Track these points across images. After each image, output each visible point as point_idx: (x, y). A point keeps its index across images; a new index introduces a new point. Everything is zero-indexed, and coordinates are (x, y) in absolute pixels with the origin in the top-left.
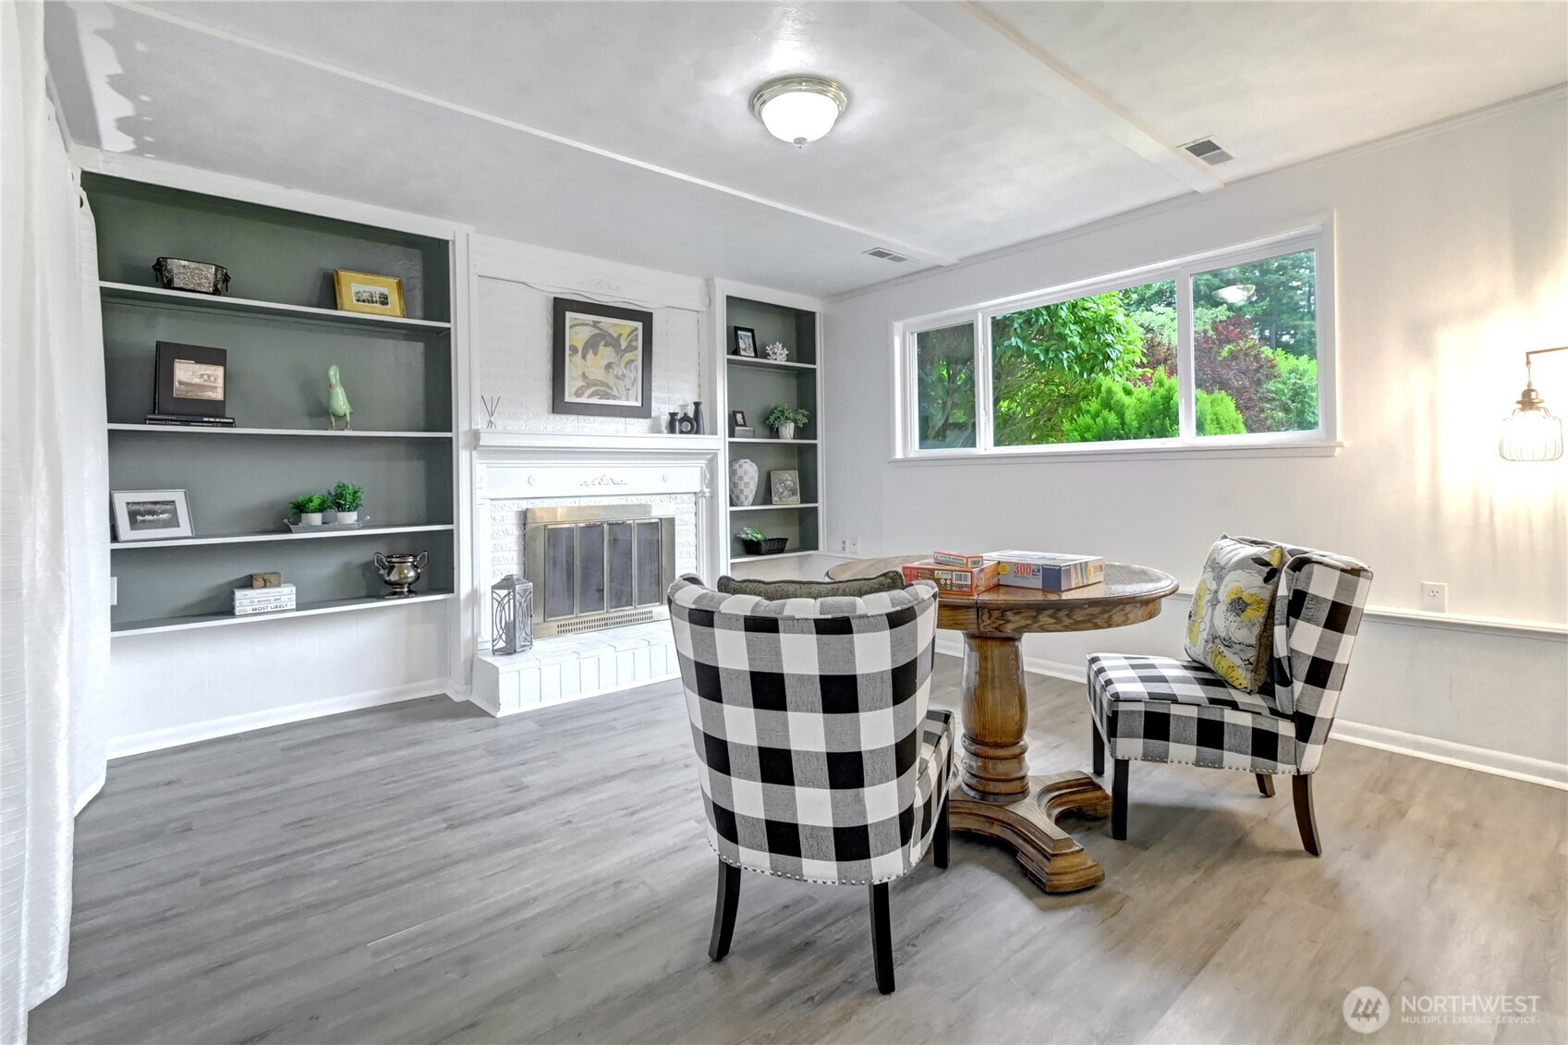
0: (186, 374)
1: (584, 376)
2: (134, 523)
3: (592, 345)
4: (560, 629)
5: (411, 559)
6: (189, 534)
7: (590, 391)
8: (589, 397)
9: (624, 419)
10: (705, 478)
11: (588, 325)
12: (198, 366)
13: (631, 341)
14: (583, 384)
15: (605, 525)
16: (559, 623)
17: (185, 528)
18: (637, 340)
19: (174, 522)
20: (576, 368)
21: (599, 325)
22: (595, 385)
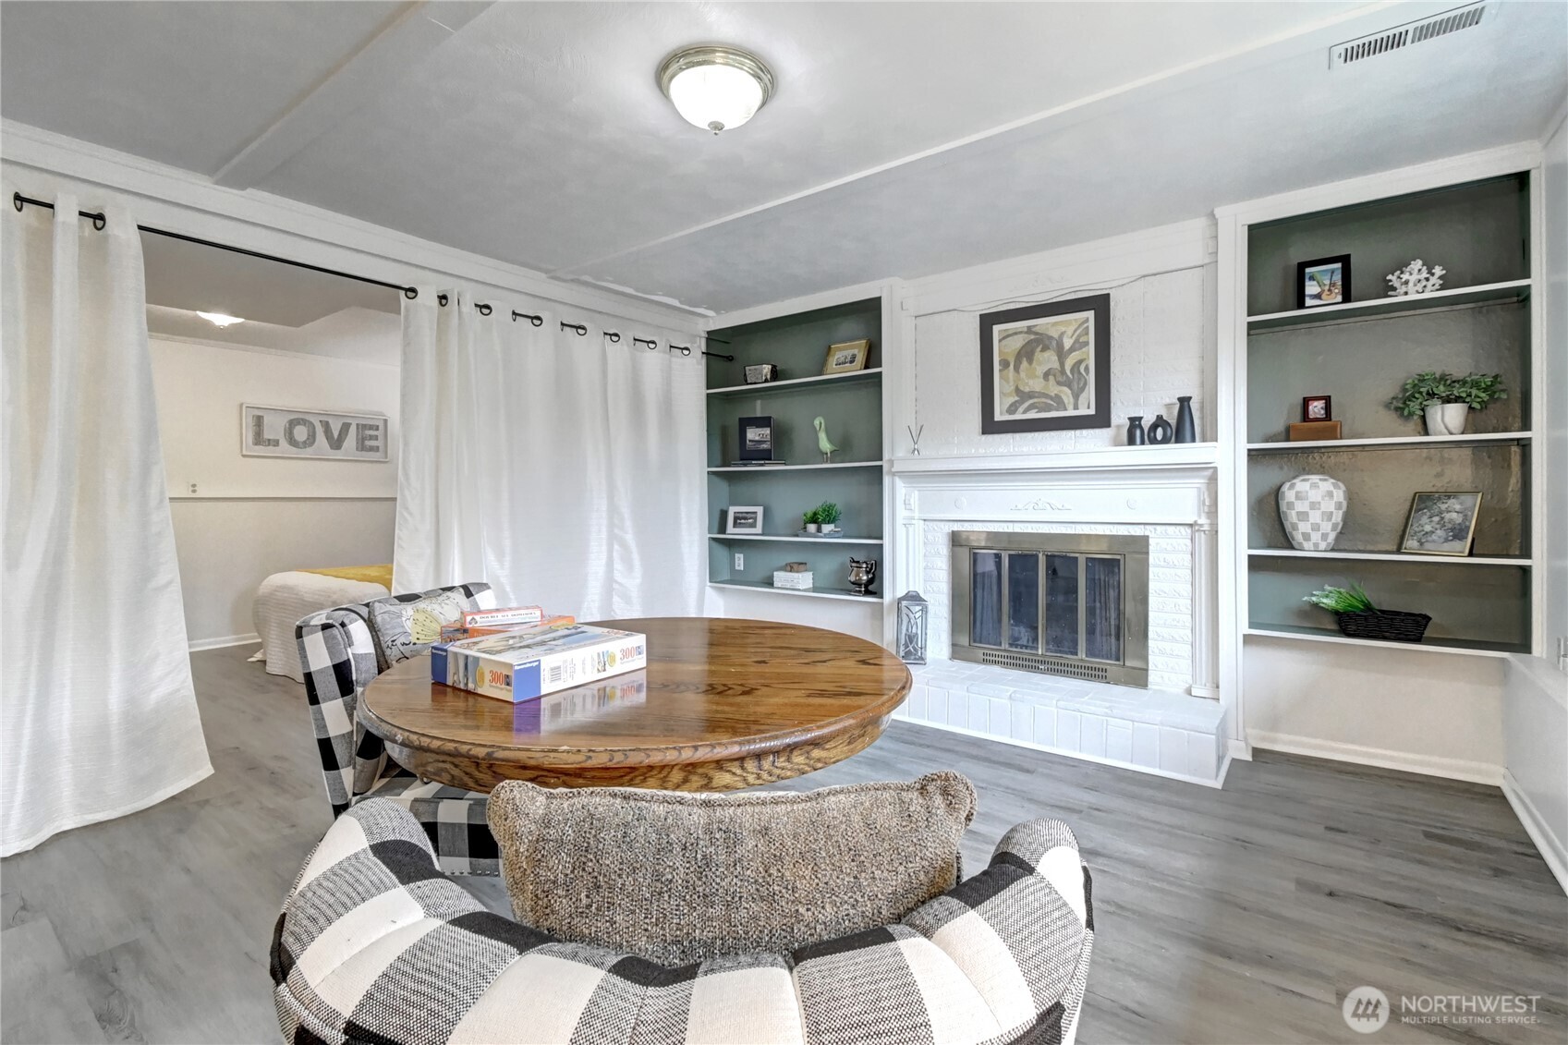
0: (752, 434)
1: (1018, 391)
2: (735, 525)
3: (1026, 353)
4: (985, 658)
5: (864, 566)
6: (760, 532)
7: (1026, 405)
8: (1024, 412)
9: (1073, 432)
10: (1204, 504)
11: (1021, 332)
12: (757, 429)
13: (1079, 336)
14: (1017, 398)
15: (1040, 555)
16: (986, 652)
17: (759, 529)
18: (1087, 334)
19: (753, 525)
20: (1008, 382)
21: (1034, 329)
22: (1031, 398)
